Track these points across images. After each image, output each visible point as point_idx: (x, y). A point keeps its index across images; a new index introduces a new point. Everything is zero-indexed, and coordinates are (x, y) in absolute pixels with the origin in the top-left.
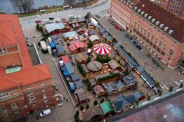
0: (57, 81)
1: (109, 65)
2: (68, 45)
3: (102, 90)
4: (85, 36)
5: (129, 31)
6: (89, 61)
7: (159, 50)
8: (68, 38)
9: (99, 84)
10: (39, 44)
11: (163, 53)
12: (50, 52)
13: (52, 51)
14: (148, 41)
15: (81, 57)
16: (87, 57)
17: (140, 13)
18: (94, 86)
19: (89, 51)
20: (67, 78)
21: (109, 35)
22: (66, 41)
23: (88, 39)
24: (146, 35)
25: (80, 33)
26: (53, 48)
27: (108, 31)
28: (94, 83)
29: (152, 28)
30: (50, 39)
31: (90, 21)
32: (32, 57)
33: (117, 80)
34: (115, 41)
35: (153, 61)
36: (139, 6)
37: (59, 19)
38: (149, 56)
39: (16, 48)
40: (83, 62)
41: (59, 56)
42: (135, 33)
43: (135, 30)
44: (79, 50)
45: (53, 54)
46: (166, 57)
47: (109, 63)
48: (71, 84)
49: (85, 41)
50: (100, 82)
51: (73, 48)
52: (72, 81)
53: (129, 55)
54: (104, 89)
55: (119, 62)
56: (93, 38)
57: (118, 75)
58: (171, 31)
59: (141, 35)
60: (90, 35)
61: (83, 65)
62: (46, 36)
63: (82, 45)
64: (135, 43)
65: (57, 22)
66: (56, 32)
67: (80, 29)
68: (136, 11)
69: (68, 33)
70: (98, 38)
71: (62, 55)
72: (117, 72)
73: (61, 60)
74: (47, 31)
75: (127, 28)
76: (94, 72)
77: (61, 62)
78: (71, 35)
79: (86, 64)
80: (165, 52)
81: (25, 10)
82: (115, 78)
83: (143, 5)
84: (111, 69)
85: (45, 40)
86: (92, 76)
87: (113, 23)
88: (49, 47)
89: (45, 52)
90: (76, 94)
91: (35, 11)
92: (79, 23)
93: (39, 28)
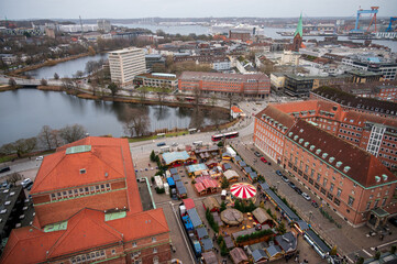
1: (253, 217)
2: (193, 183)
3: (244, 257)
4: (218, 172)
5: (282, 166)
6: (223, 207)
7: (330, 196)
8: (193, 173)
9: (239, 246)
10: (153, 180)
11: (337, 202)
12: (167, 193)
13: (170, 191)
14: (311, 181)
15: (212, 201)
16: (220, 202)
17: (297, 141)
18: (231, 249)
19: (224, 192)
20: (189, 232)
21: (253, 170)
22: (190, 177)
23: (222, 175)
24: (309, 173)
25: (210, 167)
26: (171, 187)
27: (252, 165)
28: (232, 245)
29: (317, 162)
30: (168, 172)
31: (226, 150)
32: (142, 199)
33: (267, 242)
34: (261, 179)
35: (323, 213)
36: (295, 131)
37: (181, 146)
38: (315, 204)
39: (123, 184)
40: (214, 210)
41: (179, 199)
42: (292, 170)
43: (290, 165)
44: (209, 191)
45: (171, 195)
46: (342, 207)
47: (254, 212)
48: (196, 243)
49: (217, 178)
50: (241, 242)
51: (200, 187)
52: (198, 239)
53: (284, 201)
54: (248, 255)
55: (269, 212)
56: (230, 174)
57: (268, 233)
58: (348, 168)
59: (300, 173)
60: (224, 170)
61: (215, 214)
62: (163, 168)
63: (213, 184)
64: (292, 184)
65: (179, 150)
66: (177, 163)
67: (211, 162)
68: (292, 138)
69: (194, 166)
70: (237, 175)
71: (184, 198)
72: (266, 227)
73: (182, 204)
74: (164, 162)
75: (279, 161)
76: (231, 226)
77: (182, 208)
78: (198, 168)
79: (219, 213)
80: (341, 199)
81: (138, 133)
82: (264, 237)
83: (302, 131)
84: (257, 222)
85: (161, 175)
86: (228, 232)
87: (257, 153)
88: (166, 185)
89: (160, 191)
90: (203, 261)
91: (151, 134)
92: (210, 152)
93: (154, 158)
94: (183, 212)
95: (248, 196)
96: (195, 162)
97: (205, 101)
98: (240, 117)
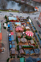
0: (5, 42)
1: (30, 42)
2: (16, 28)
4: (24, 26)
6: (22, 37)
8: (16, 25)
9: (23, 49)
10: (4, 24)
12: (7, 29)
13: (8, 29)
15: (19, 34)
16: (22, 35)
18: (20, 49)
19: (24, 33)
20: (10, 41)
21: (35, 28)
22: (15, 26)
23: (25, 28)
25: (22, 24)
26: (8, 27)
27: (35, 26)
30: (9, 23)
31: (29, 20)
33: (31, 50)
34: (36, 31)
37: (15, 16)
41: (10, 32)
44: (19, 31)
45: (8, 30)
48: (11, 45)
49: (23, 28)
51: (17, 30)
52: (11, 44)
54: (24, 52)
55: (35, 42)
56: (27, 28)
60: (26, 26)
62: (8, 21)
63: (21, 30)
65: (14, 17)
66: (12, 21)
67: (23, 23)
69: (17, 23)
70: (29, 28)
71: (11, 31)
72: (32, 46)
73: (10, 33)
74: (8, 20)
76: (22, 43)
77: (10, 34)
78: (18, 24)
79: (20, 38)
81: (3, 8)
84: (31, 44)
85: (7, 23)
86: (21, 44)
88: (7, 26)
89: (5, 28)
90: (11, 50)
91: (7, 10)
92: (24, 20)
93: (6, 18)
94: (10, 36)
95: (30, 35)
96: (18, 22)
97: (28, 3)
98: (37, 11)
